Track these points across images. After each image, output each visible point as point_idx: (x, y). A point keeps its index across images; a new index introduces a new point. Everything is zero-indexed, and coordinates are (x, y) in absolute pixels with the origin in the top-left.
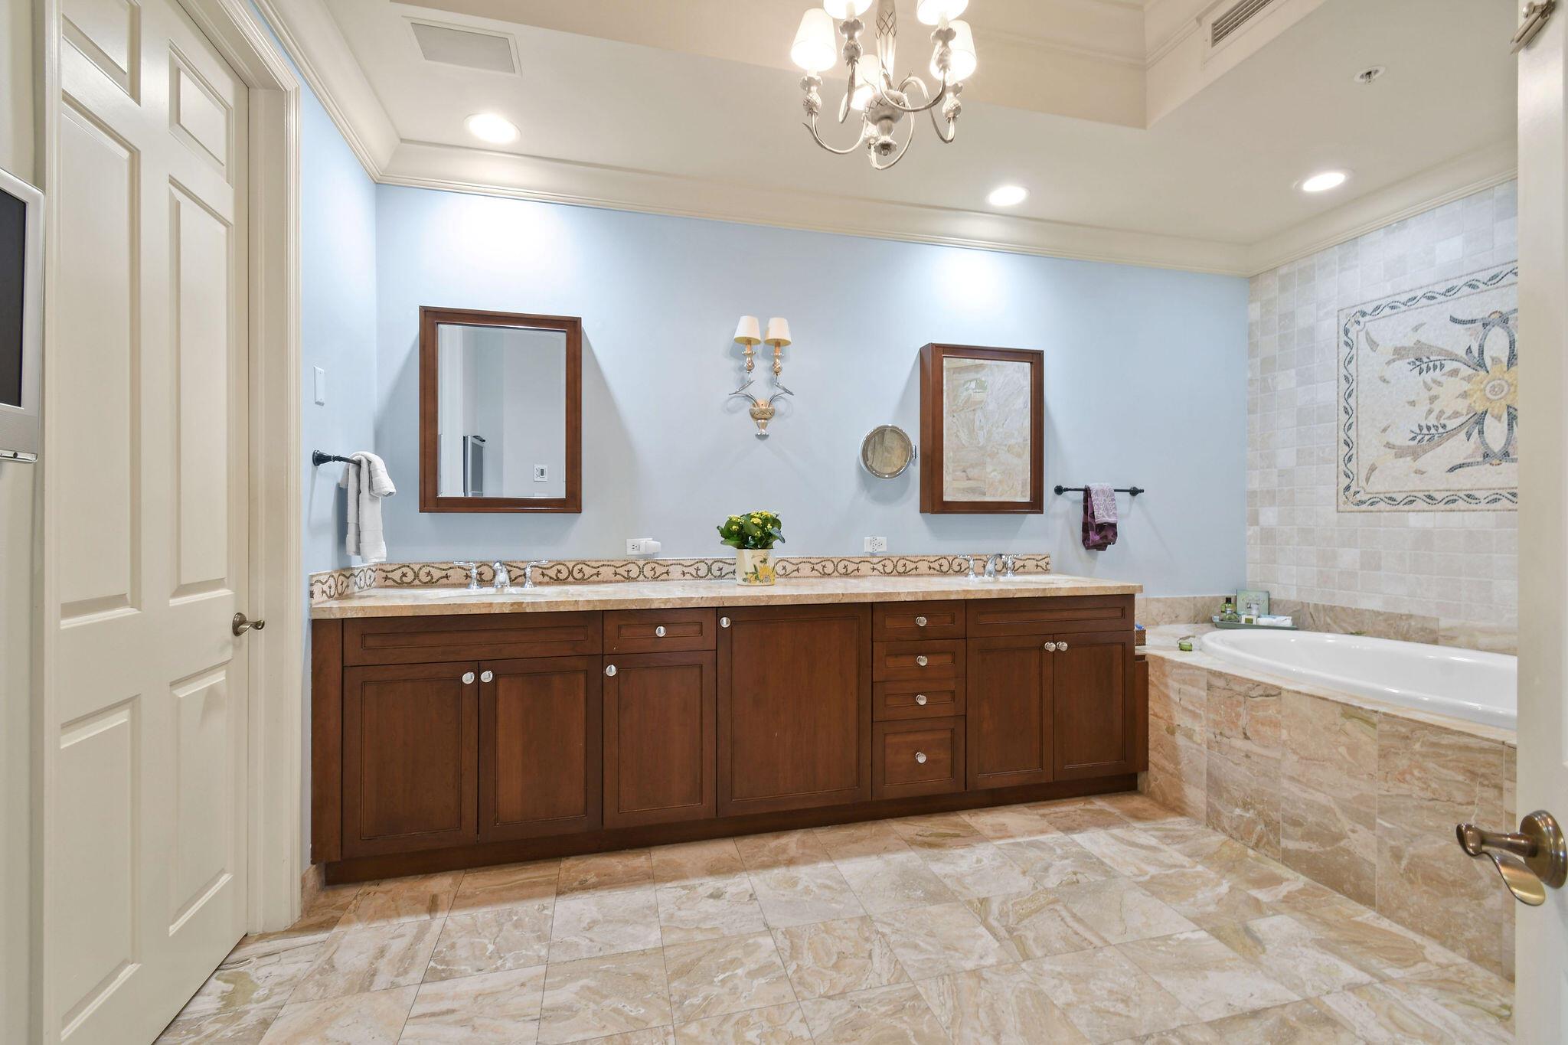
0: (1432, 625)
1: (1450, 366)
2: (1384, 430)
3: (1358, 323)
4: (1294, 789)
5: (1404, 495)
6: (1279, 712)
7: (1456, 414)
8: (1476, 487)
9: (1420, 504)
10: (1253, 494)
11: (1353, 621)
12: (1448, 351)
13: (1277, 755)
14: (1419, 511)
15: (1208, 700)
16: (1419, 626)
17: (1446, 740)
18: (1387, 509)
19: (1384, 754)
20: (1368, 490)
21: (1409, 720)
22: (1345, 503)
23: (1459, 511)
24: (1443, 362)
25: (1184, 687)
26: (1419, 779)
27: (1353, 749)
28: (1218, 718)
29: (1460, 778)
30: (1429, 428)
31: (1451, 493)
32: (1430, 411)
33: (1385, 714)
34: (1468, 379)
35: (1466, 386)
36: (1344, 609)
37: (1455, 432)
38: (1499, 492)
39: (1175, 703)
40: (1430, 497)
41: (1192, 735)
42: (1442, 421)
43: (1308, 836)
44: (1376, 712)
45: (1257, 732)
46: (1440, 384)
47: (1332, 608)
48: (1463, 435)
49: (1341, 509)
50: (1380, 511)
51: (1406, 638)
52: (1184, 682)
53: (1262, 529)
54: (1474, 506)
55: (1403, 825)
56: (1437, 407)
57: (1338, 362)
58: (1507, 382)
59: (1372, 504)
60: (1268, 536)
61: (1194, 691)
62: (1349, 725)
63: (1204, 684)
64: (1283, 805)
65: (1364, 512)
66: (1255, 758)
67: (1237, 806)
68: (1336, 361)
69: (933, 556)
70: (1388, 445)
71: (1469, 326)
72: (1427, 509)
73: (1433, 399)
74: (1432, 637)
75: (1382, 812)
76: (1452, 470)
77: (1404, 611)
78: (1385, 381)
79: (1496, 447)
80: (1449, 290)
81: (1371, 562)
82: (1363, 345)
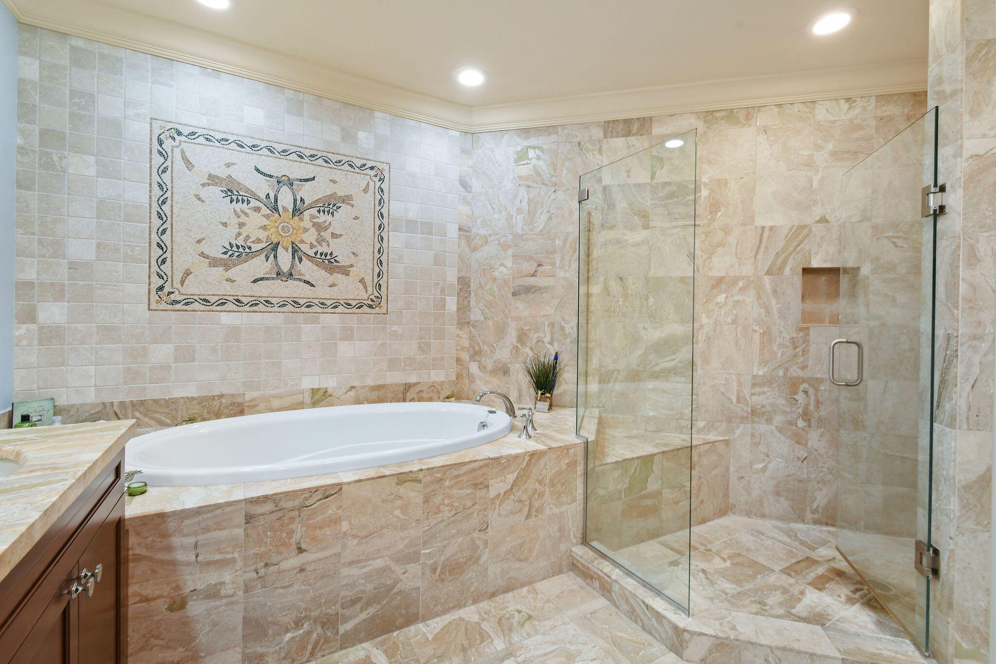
0: (239, 401)
1: (254, 203)
2: (199, 242)
3: (174, 139)
4: (355, 571)
5: (217, 298)
6: (340, 508)
7: (258, 241)
8: (271, 295)
9: (230, 306)
10: (24, 287)
11: (166, 410)
12: (252, 192)
13: (337, 549)
14: (230, 311)
15: (247, 535)
16: (229, 402)
17: (462, 470)
18: (201, 309)
19: (426, 501)
20: (183, 291)
21: (442, 466)
22: (157, 302)
23: (260, 312)
24: (249, 199)
25: (201, 537)
26: (448, 504)
27: (404, 509)
28: (262, 550)
29: (469, 491)
30: (238, 247)
31: (254, 299)
32: (239, 234)
33: (427, 469)
34: (267, 217)
35: (266, 222)
36: (156, 401)
37: (257, 253)
38: (286, 300)
39: (188, 564)
40: (238, 301)
41: (219, 590)
42: (248, 244)
43: (369, 604)
44: (422, 470)
45: (315, 539)
46: (246, 215)
47: (142, 403)
48: (263, 256)
49: (153, 307)
50: (195, 311)
51: (218, 415)
52: (207, 530)
53: (41, 328)
54: (270, 309)
55: (439, 544)
56: (245, 231)
57: (151, 168)
58: (292, 226)
59: (187, 304)
60: (51, 336)
62: (402, 490)
63: (240, 520)
64: (342, 594)
65: (178, 310)
66: (310, 568)
67: (287, 630)
68: (148, 165)
70: (202, 255)
71: (268, 178)
72: (236, 310)
73: (241, 225)
74: (239, 409)
75: (425, 544)
76: (255, 281)
77: (216, 393)
78: (199, 199)
79: (285, 268)
80: (254, 146)
81: (185, 355)
82: (178, 161)
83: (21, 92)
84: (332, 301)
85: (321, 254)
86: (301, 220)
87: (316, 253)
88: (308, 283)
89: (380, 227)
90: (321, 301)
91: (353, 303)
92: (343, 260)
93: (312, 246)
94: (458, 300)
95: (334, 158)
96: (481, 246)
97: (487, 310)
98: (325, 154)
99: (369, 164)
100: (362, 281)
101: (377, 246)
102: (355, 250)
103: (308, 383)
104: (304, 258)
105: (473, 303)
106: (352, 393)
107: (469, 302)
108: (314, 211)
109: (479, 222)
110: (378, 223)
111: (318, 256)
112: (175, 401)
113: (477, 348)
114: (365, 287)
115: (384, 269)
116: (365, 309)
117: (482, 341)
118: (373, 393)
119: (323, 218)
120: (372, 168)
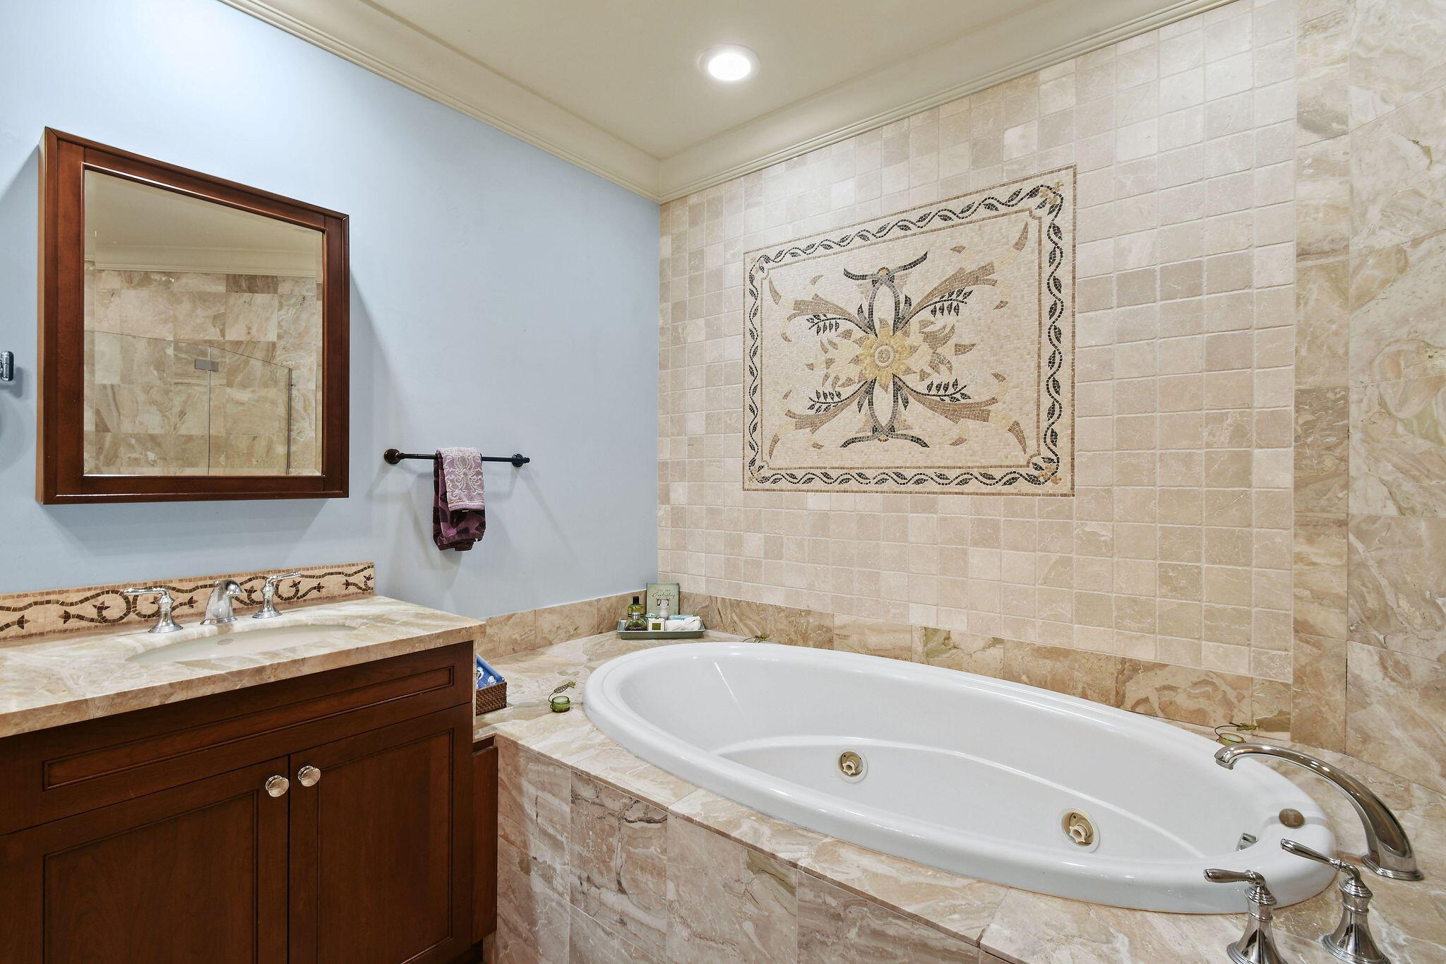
0: (827, 623)
1: (845, 325)
2: (786, 396)
3: (762, 269)
5: (804, 472)
6: (664, 851)
7: (849, 381)
8: (866, 466)
9: (817, 484)
10: (664, 465)
11: (757, 618)
12: (842, 309)
13: (661, 924)
14: (817, 491)
15: (572, 819)
16: (817, 623)
18: (789, 488)
19: (806, 943)
20: (771, 465)
21: (840, 885)
22: (750, 479)
23: (852, 492)
24: (838, 321)
25: (542, 795)
27: (763, 928)
28: (585, 853)
30: (825, 395)
31: (845, 471)
32: (827, 376)
33: (807, 871)
34: (859, 342)
35: (858, 351)
36: (749, 604)
37: (848, 401)
38: (886, 471)
39: (531, 820)
40: (826, 475)
41: (552, 877)
42: (838, 389)
44: (796, 866)
48: (854, 406)
49: (747, 486)
50: (782, 490)
52: (542, 786)
53: (673, 509)
54: (864, 487)
56: (833, 372)
57: (744, 314)
58: (892, 347)
59: (775, 481)
60: (678, 517)
61: (555, 802)
62: (758, 886)
63: (567, 793)
65: (768, 490)
66: (632, 927)
68: (742, 312)
69: (78, 591)
70: (790, 414)
71: (861, 282)
72: (823, 489)
73: (829, 362)
74: (827, 639)
76: (845, 445)
77: (803, 607)
78: (786, 339)
79: (884, 421)
80: (843, 240)
81: (774, 550)
82: (767, 295)
84: (958, 472)
85: (938, 387)
86: (906, 334)
87: (929, 387)
88: (917, 440)
89: (1053, 310)
90: (939, 471)
91: (997, 474)
92: (977, 393)
93: (923, 375)
94: (1299, 457)
95: (957, 206)
96: (1385, 282)
97: (1408, 486)
98: (943, 206)
99: (1027, 187)
100: (1015, 429)
101: (1048, 351)
102: (998, 371)
103: (921, 616)
104: (911, 399)
105: (1356, 464)
106: (996, 652)
107: (1344, 460)
108: (926, 314)
109: (1374, 213)
110: (1048, 301)
111: (934, 391)
112: (762, 608)
113: (1372, 602)
114: (1022, 440)
115: (1064, 397)
116: (1022, 485)
117: (1394, 585)
118: (1041, 662)
119: (942, 321)
120: (1033, 193)
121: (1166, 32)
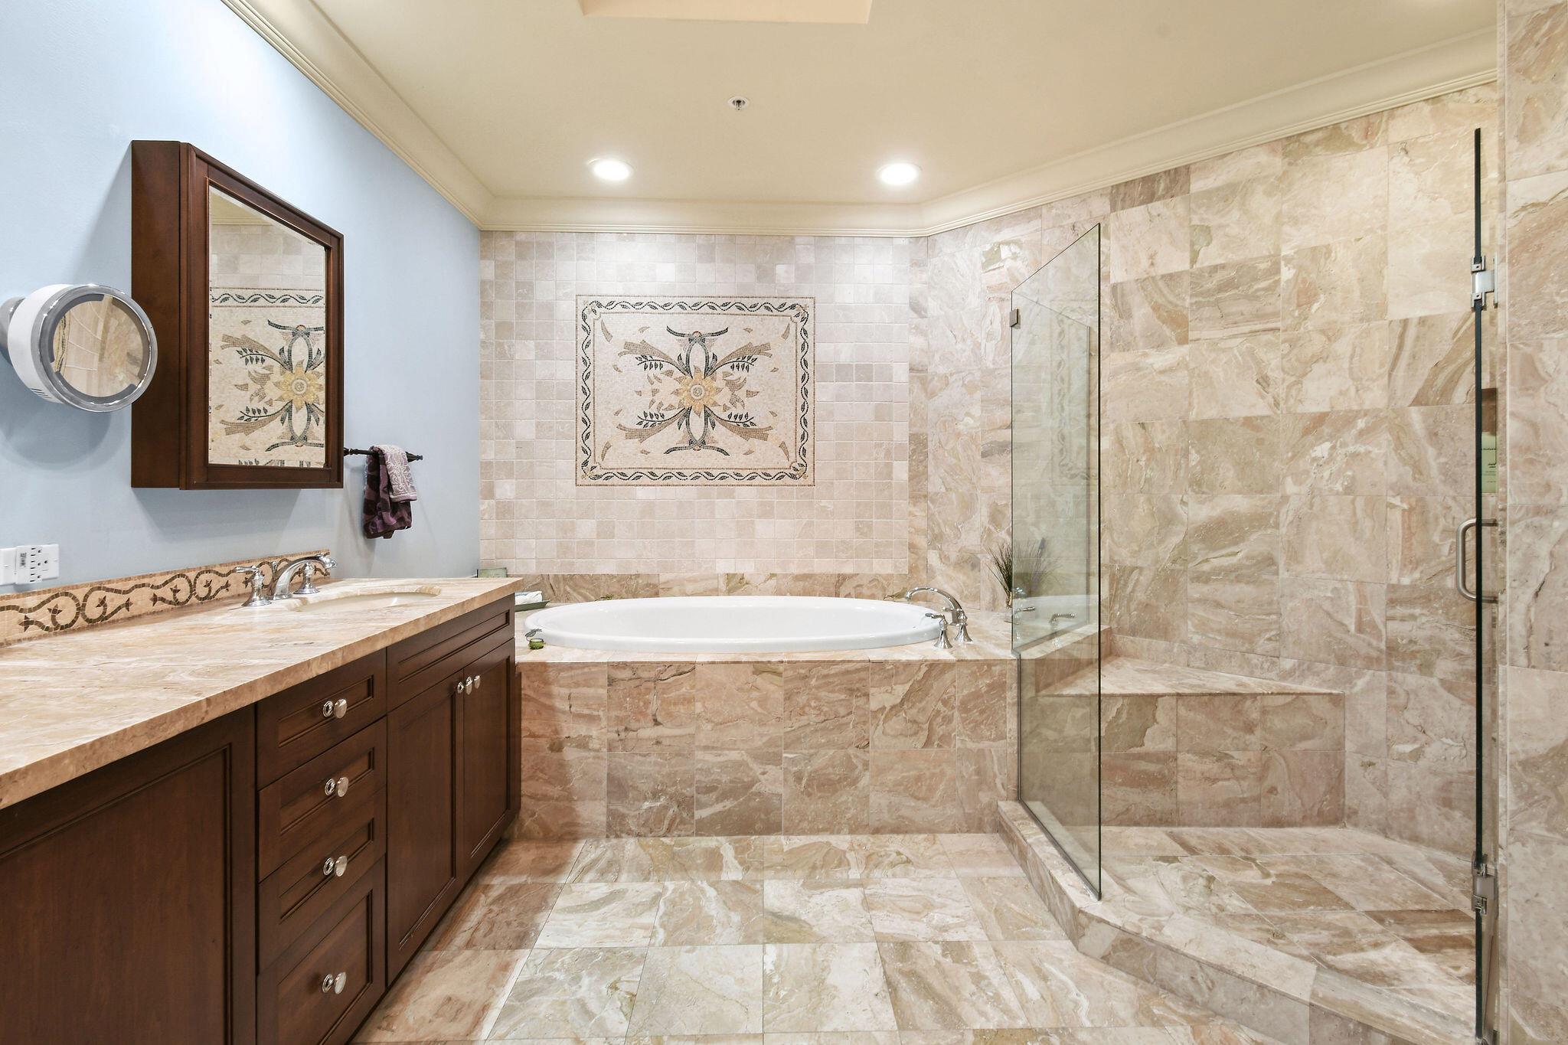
0: (654, 581)
1: (667, 367)
2: (617, 413)
3: (595, 312)
4: (709, 757)
5: (633, 471)
6: (693, 687)
7: (671, 407)
8: (684, 467)
9: (645, 480)
10: (486, 466)
11: (591, 586)
12: (665, 354)
13: (691, 730)
14: (644, 485)
15: (609, 697)
16: (645, 581)
17: (834, 670)
18: (619, 484)
19: (788, 697)
20: (604, 466)
21: (807, 662)
22: (583, 477)
23: (673, 485)
24: (662, 362)
25: (574, 691)
26: (815, 707)
27: (762, 702)
28: (623, 713)
29: (843, 697)
30: (652, 416)
31: (667, 471)
32: (653, 402)
33: (789, 662)
34: (679, 380)
35: (678, 386)
36: (582, 576)
37: (670, 421)
38: (700, 471)
39: (564, 712)
40: (652, 474)
41: (588, 742)
42: (662, 412)
43: (724, 796)
44: (782, 662)
45: (670, 715)
46: (659, 380)
47: (572, 577)
48: (675, 424)
49: (579, 482)
50: (613, 485)
51: (635, 595)
52: (577, 685)
53: (498, 503)
54: (683, 482)
55: (804, 751)
56: (658, 399)
57: (576, 344)
58: (704, 387)
59: (607, 478)
60: (505, 510)
61: (591, 691)
62: (759, 680)
63: (604, 681)
64: (697, 777)
65: (600, 486)
66: (666, 742)
67: (646, 799)
68: (575, 342)
69: (161, 574)
70: (620, 427)
71: (680, 338)
72: (650, 484)
73: (655, 392)
74: (654, 591)
75: (787, 747)
76: (668, 452)
77: (633, 572)
78: (617, 369)
79: (698, 436)
80: (666, 305)
81: (606, 531)
82: (599, 333)
83: (483, 292)
84: (749, 472)
85: (736, 417)
86: (714, 379)
87: (730, 417)
88: (721, 451)
89: (803, 377)
90: (736, 472)
91: (773, 473)
92: (760, 423)
93: (725, 408)
94: (910, 465)
95: (748, 302)
96: (940, 389)
97: (949, 479)
98: (738, 300)
99: (789, 303)
100: (782, 445)
101: (801, 401)
102: (772, 410)
103: (724, 567)
104: (717, 423)
105: (930, 469)
106: (773, 582)
107: (926, 467)
108: (727, 368)
109: (937, 357)
110: (801, 373)
111: (732, 419)
112: (597, 578)
113: (936, 531)
114: (787, 453)
115: (809, 429)
116: (787, 480)
117: (943, 521)
118: (797, 583)
119: (737, 374)
120: (793, 307)
121: (858, 241)
